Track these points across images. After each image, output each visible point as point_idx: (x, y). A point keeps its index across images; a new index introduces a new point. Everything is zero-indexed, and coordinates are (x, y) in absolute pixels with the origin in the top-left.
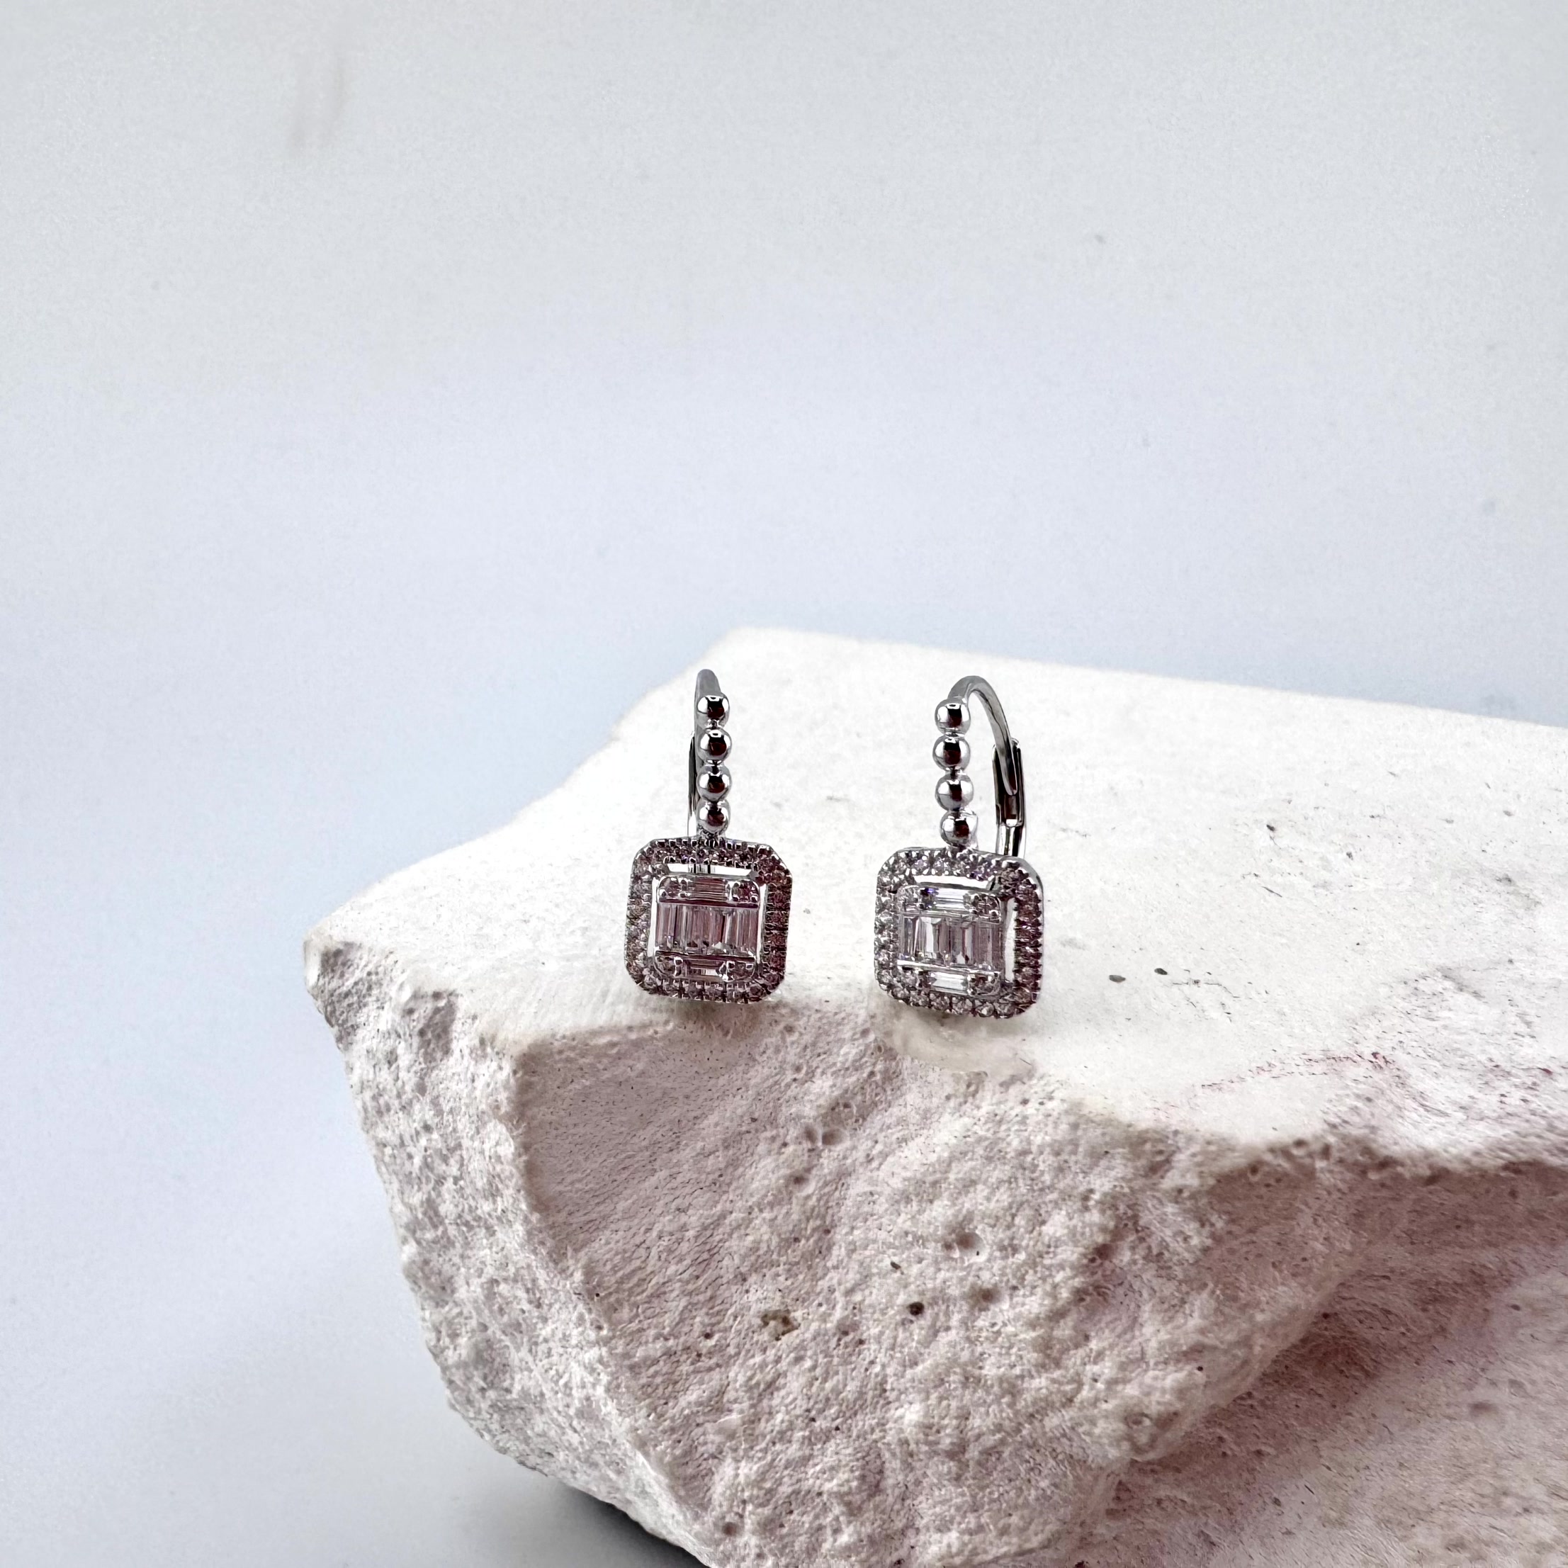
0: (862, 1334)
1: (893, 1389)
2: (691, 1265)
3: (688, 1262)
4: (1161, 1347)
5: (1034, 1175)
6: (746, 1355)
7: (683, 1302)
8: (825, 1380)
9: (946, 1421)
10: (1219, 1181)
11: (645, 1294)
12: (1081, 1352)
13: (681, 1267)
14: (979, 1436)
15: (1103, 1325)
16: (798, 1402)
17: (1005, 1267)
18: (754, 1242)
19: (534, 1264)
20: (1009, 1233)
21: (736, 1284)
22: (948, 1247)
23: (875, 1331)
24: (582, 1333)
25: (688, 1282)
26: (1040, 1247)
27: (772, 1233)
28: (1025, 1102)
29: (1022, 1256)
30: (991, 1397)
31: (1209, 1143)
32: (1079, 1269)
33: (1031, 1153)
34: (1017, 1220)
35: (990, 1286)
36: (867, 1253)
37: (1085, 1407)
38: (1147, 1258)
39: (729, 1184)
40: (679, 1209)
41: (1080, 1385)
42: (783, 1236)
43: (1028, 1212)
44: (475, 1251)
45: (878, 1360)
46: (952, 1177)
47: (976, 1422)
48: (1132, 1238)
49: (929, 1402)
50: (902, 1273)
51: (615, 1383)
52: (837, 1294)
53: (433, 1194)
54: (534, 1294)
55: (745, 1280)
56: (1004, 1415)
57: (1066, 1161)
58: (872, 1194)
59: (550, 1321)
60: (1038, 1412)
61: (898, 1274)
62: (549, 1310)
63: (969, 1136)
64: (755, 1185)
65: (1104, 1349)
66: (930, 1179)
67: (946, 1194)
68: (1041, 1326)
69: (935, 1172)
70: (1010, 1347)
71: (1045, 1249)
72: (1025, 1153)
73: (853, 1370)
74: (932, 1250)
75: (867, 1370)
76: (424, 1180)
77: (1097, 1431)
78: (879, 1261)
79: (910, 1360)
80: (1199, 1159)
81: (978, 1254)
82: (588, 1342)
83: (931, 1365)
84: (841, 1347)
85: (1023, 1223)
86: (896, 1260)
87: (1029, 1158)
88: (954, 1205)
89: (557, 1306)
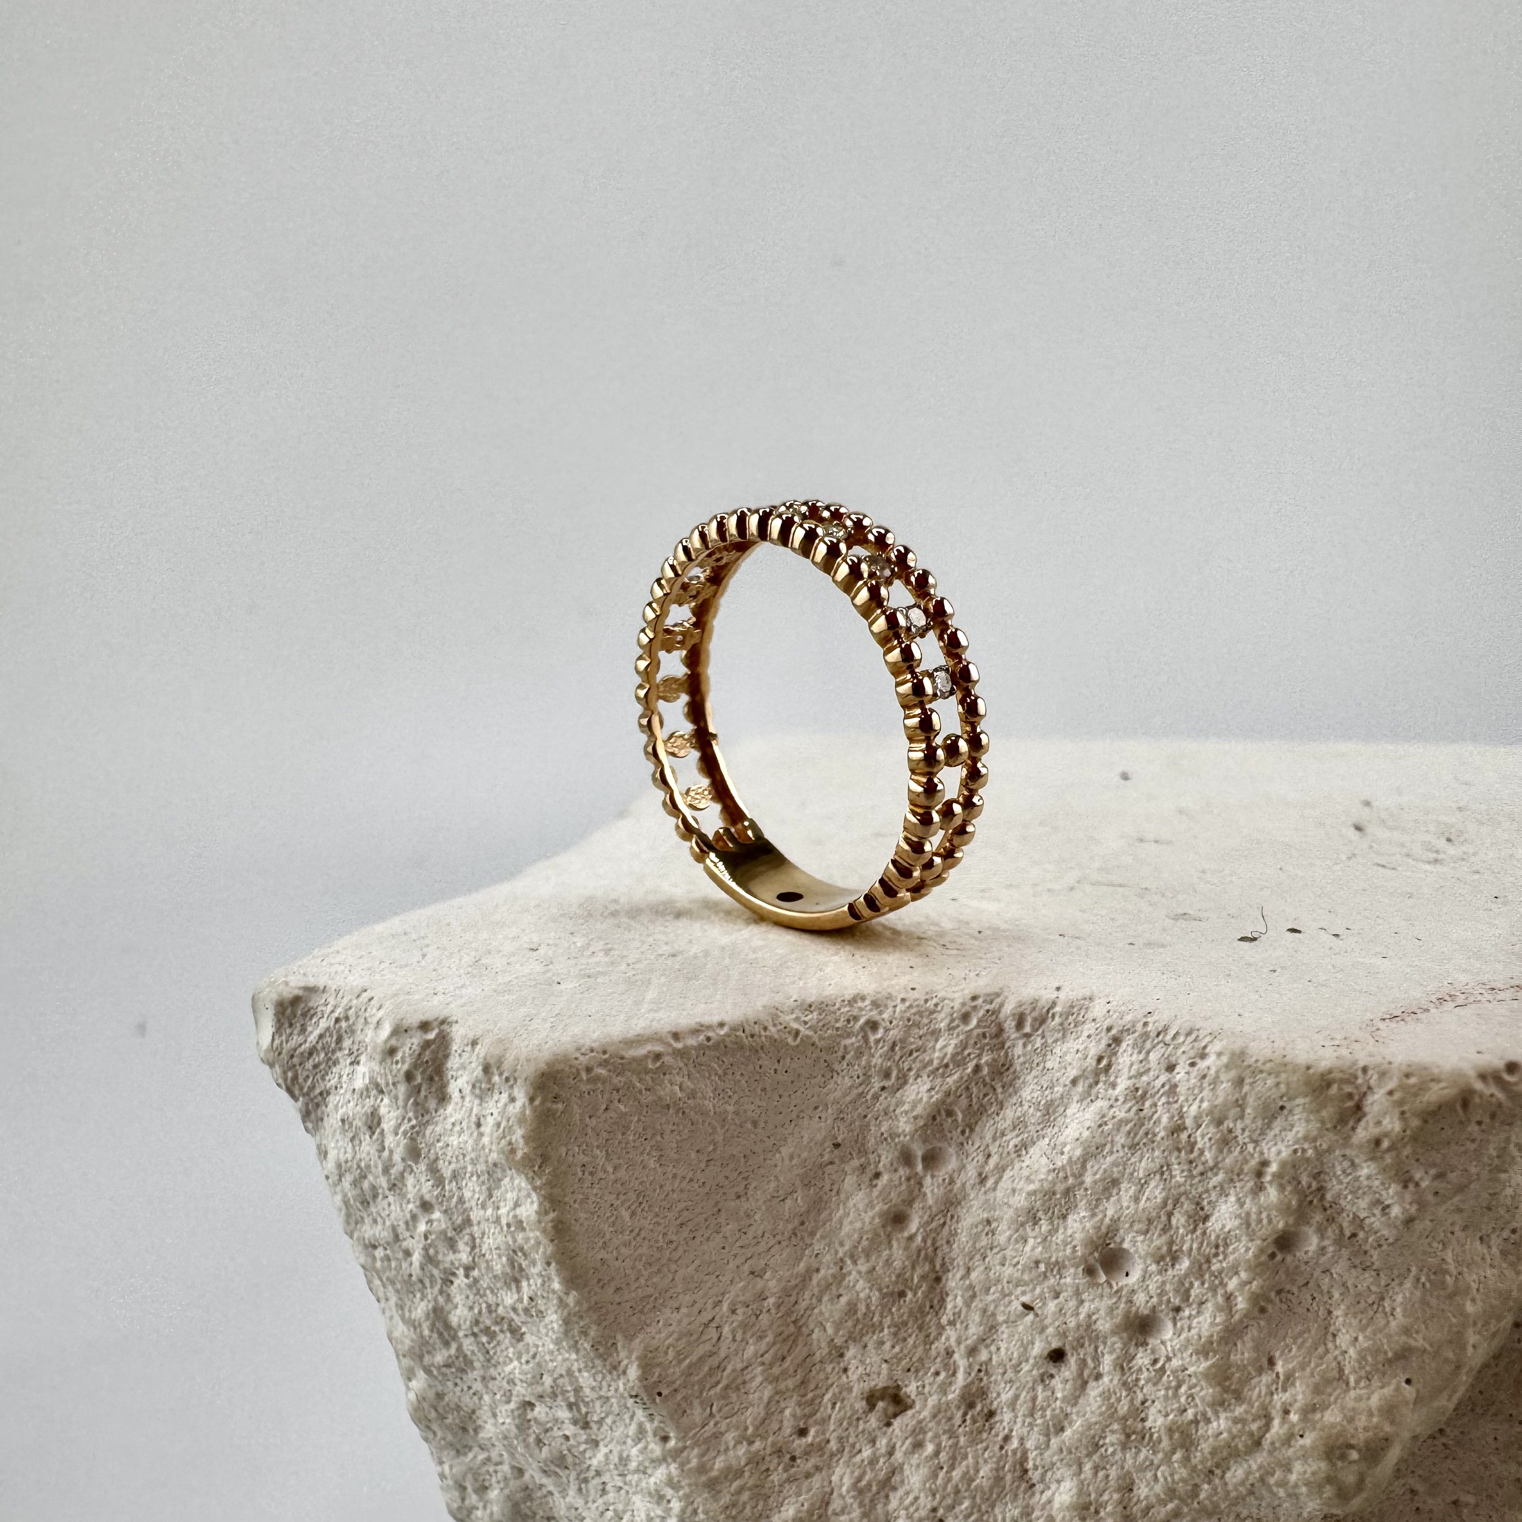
0: (992, 1402)
1: (1036, 1468)
2: (774, 1343)
3: (770, 1338)
4: (1362, 1358)
5: (1192, 1156)
6: (850, 1452)
7: (767, 1393)
8: (952, 1467)
9: (1106, 1497)
10: (1426, 1122)
11: (720, 1386)
12: (1266, 1378)
13: (763, 1346)
14: (1148, 1508)
15: (1289, 1341)
16: (922, 1501)
17: (1164, 1283)
18: (849, 1303)
19: (575, 1367)
20: (1164, 1238)
21: (831, 1362)
22: (1090, 1271)
23: (1006, 1397)
24: (642, 1452)
25: (771, 1365)
26: (1207, 1250)
27: (871, 1289)
28: (1171, 1068)
29: (1185, 1264)
30: (1160, 1455)
31: (1407, 1076)
32: (1257, 1268)
33: (1185, 1128)
34: (1174, 1221)
35: (1146, 1312)
36: (990, 1298)
37: (1275, 1449)
38: (1339, 1242)
39: (812, 1234)
40: (752, 1273)
41: (1268, 1419)
42: (885, 1290)
43: (1187, 1206)
44: (499, 1369)
45: (1014, 1433)
46: (1088, 1179)
47: (1142, 1491)
48: (1318, 1217)
49: (1083, 1476)
50: (1037, 1315)
51: (690, 1509)
52: (956, 1356)
53: (441, 1300)
54: (579, 1410)
55: (842, 1355)
56: (1176, 1477)
57: (1230, 1131)
58: (989, 1222)
59: (601, 1444)
60: (1218, 1466)
61: (1031, 1316)
62: (599, 1429)
63: (1106, 1124)
64: (846, 1228)
65: (1294, 1371)
66: (1060, 1188)
67: (1082, 1204)
68: (1215, 1352)
69: (1066, 1178)
70: (1179, 1386)
71: (1213, 1251)
72: (1177, 1129)
73: (986, 1449)
74: (1072, 1277)
75: (1002, 1448)
76: (427, 1283)
77: (1293, 1478)
78: (1006, 1306)
79: (1054, 1425)
80: (1397, 1096)
81: (1127, 1275)
82: (653, 1461)
83: (1082, 1426)
84: (968, 1422)
85: (1183, 1220)
86: (1026, 1299)
87: (1184, 1136)
88: (1093, 1215)
89: (609, 1421)
